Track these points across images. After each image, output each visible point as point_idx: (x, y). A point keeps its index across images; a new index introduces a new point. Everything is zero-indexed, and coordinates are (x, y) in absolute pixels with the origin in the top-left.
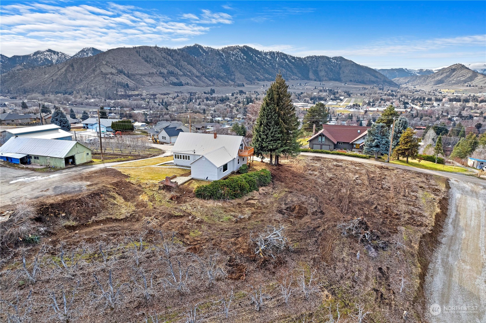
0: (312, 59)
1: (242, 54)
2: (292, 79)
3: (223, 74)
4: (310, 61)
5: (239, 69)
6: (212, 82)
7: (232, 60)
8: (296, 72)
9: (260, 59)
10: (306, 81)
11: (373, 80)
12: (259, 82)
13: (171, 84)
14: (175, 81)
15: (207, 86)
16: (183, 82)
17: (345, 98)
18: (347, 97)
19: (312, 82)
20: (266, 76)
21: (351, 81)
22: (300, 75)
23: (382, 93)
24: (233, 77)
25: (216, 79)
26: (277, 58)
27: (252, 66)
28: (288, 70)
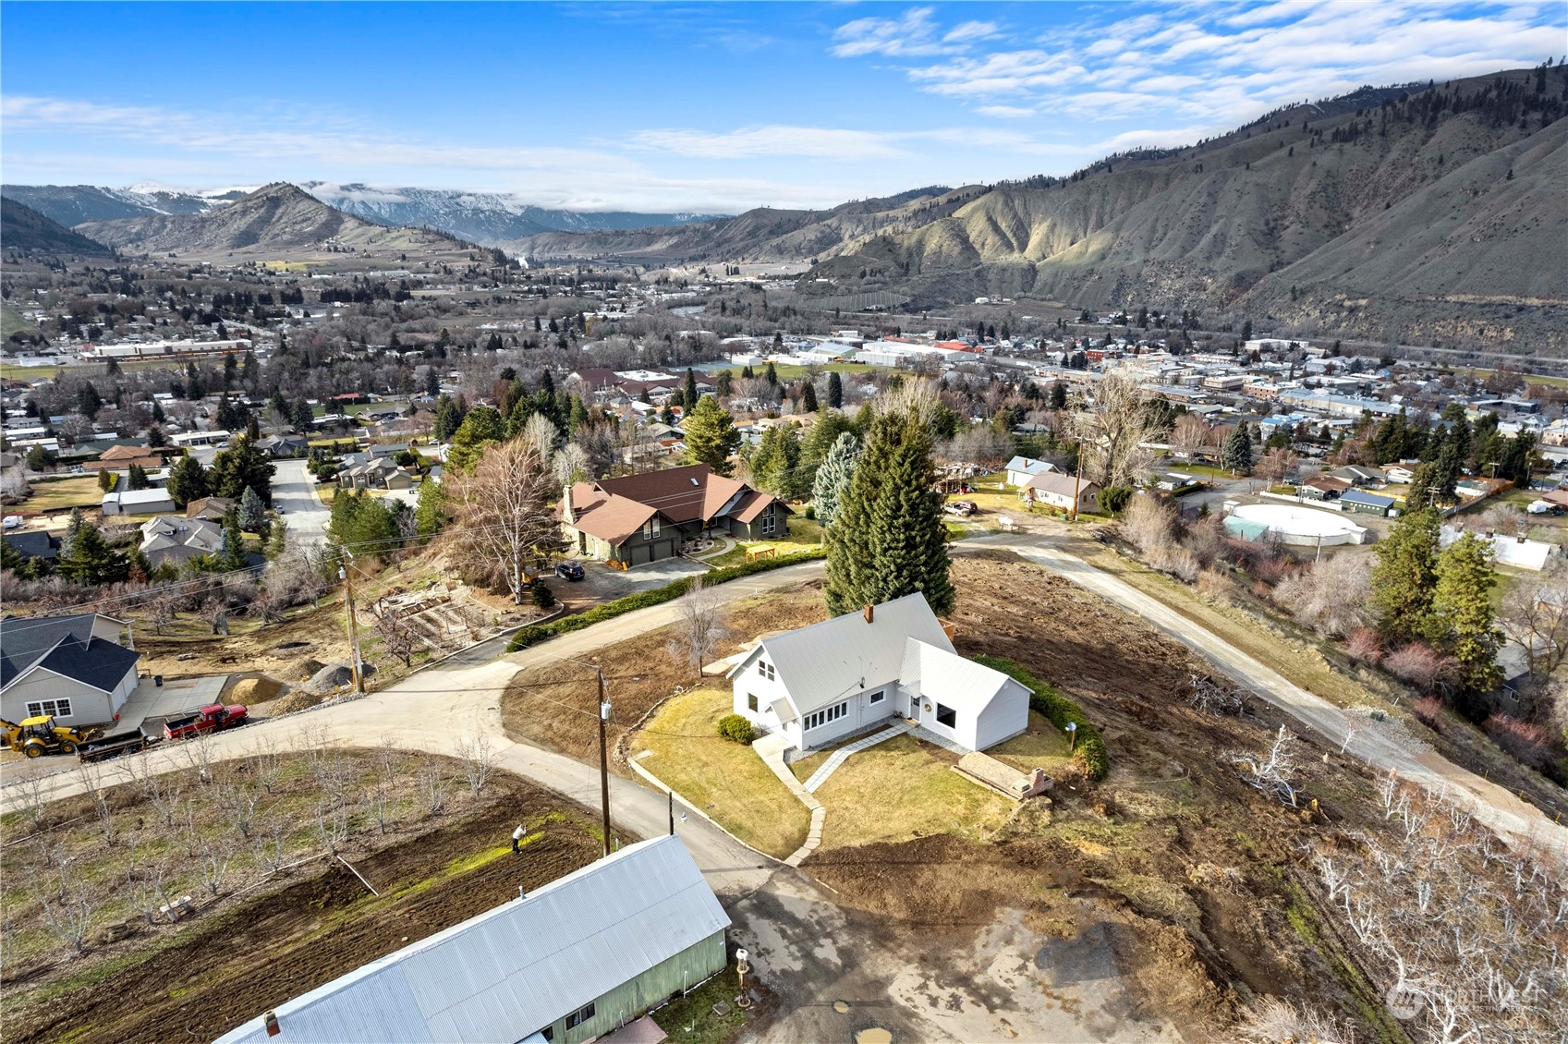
23: (74, 284)
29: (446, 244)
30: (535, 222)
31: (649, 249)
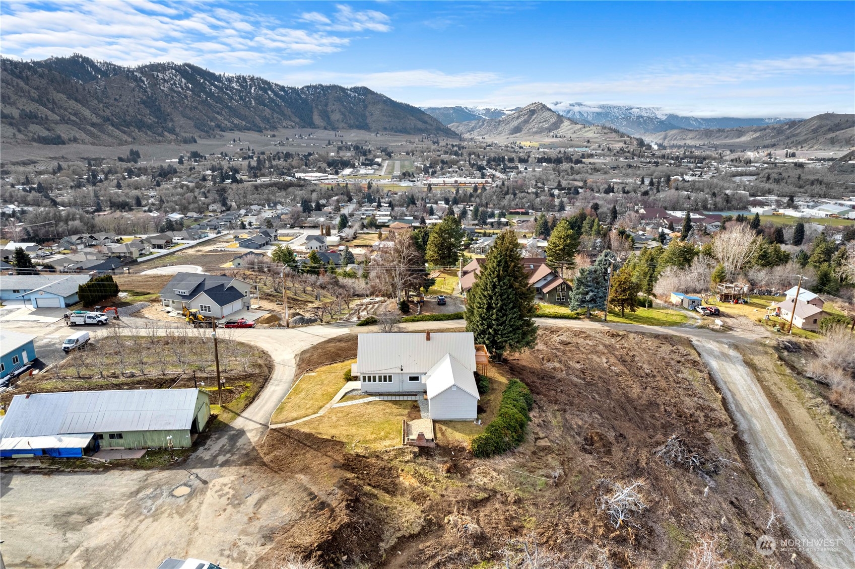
0: (316, 91)
1: (183, 80)
2: (284, 127)
3: (150, 120)
4: (312, 94)
5: (180, 109)
6: (129, 135)
7: (163, 91)
8: (290, 113)
9: (221, 89)
10: (310, 130)
11: (419, 126)
12: (223, 133)
13: (34, 140)
14: (45, 133)
15: (120, 144)
16: (64, 136)
17: (383, 160)
18: (387, 159)
19: (320, 131)
20: (236, 122)
21: (385, 129)
22: (297, 120)
23: (439, 151)
24: (170, 125)
25: (137, 131)
26: (251, 88)
27: (204, 102)
28: (274, 110)
29: (614, 135)
30: (672, 123)
31: (738, 140)
